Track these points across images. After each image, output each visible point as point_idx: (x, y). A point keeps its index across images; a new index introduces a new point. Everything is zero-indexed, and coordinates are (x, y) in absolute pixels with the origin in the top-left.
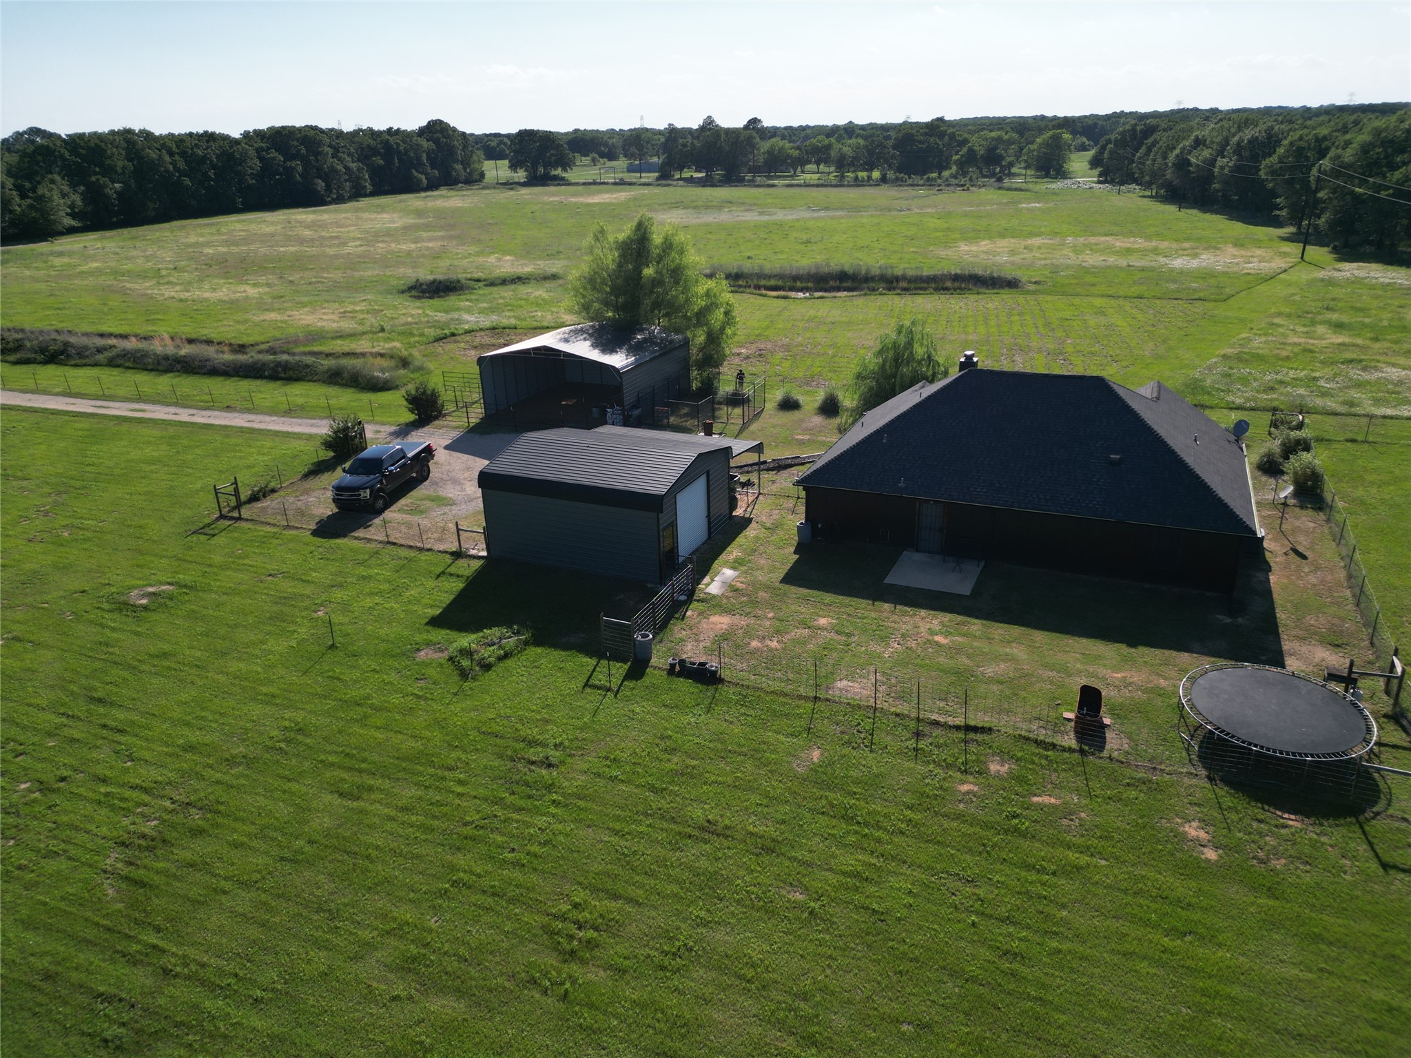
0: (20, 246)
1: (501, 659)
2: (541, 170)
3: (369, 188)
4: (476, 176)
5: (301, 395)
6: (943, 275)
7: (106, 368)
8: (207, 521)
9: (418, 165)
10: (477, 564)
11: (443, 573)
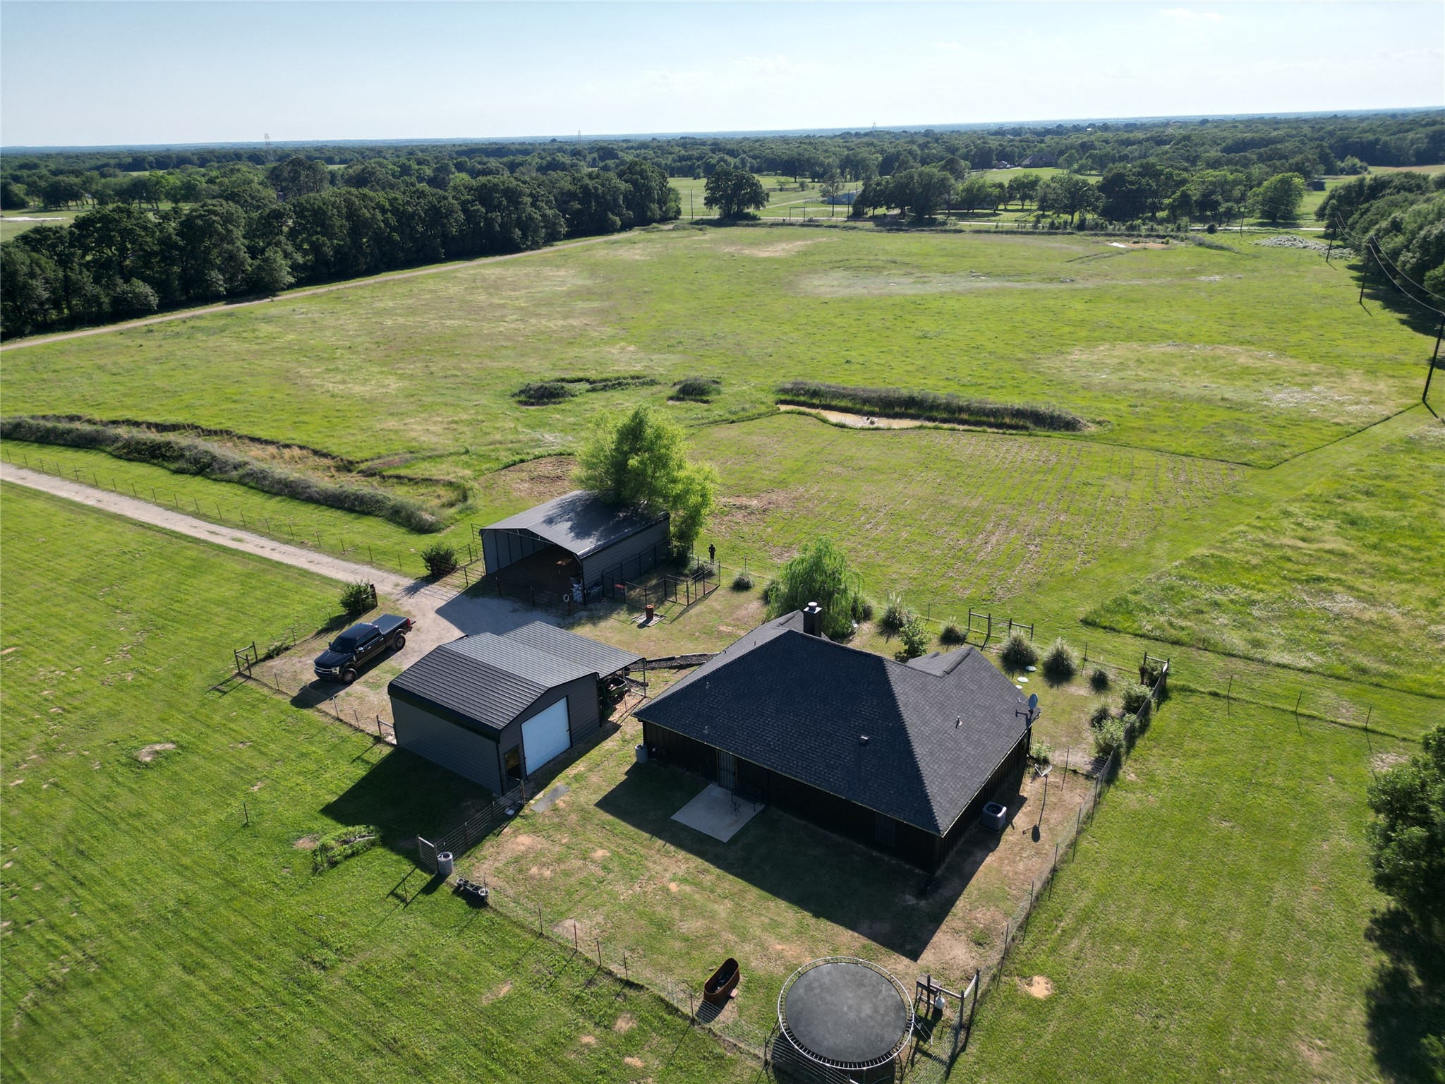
0: (247, 304)
1: (347, 857)
2: (735, 208)
3: (564, 230)
4: (671, 214)
5: (363, 533)
6: (1006, 409)
7: (236, 486)
8: (228, 676)
9: (614, 208)
10: (387, 751)
11: (358, 758)
